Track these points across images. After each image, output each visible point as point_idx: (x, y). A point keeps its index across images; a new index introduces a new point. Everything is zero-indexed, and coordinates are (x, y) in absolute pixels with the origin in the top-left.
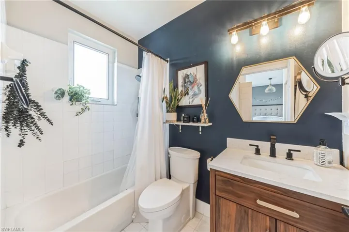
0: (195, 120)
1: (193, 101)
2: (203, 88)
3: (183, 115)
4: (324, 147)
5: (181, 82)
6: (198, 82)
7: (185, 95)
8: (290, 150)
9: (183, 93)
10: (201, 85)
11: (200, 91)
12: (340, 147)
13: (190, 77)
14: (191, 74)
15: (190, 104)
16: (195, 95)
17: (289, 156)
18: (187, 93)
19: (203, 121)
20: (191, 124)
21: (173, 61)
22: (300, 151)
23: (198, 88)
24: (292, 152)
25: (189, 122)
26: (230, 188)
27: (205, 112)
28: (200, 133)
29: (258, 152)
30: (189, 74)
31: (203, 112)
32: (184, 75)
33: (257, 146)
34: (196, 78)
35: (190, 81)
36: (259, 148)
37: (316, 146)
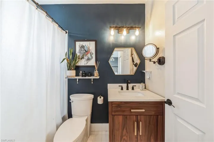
0: (89, 75)
1: (87, 63)
2: (94, 56)
3: (81, 72)
4: (142, 83)
5: (78, 49)
6: (90, 51)
7: (82, 59)
8: (133, 86)
9: (80, 57)
10: (93, 54)
11: (92, 57)
12: (144, 83)
13: (85, 47)
14: (86, 45)
15: (85, 65)
16: (88, 59)
17: (133, 89)
18: (83, 58)
19: (95, 75)
20: (87, 78)
21: (70, 33)
22: (136, 86)
23: (91, 55)
24: (134, 87)
25: (86, 77)
26: (119, 109)
27: (97, 70)
28: (92, 83)
29: (122, 89)
30: (84, 45)
31: (96, 70)
32: (81, 45)
33: (122, 86)
34: (89, 49)
35: (85, 50)
36: (123, 87)
37: (140, 83)
